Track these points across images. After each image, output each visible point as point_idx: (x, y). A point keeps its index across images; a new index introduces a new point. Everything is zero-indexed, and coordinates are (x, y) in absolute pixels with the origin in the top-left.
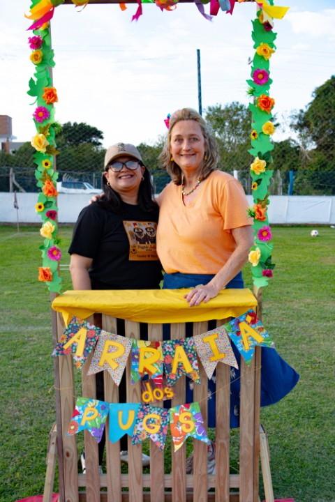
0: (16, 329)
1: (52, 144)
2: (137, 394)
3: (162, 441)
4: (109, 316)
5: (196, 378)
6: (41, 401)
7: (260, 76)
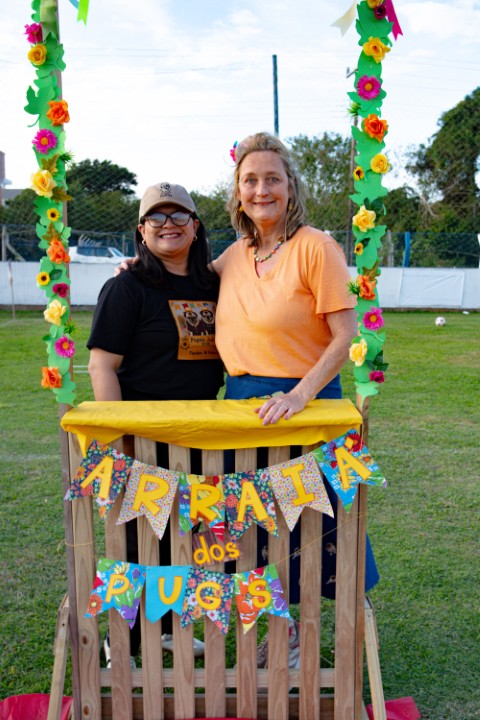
0: (10, 459)
1: (61, 185)
2: (186, 554)
3: (224, 621)
4: (146, 438)
5: (272, 529)
6: (47, 562)
7: (368, 87)
